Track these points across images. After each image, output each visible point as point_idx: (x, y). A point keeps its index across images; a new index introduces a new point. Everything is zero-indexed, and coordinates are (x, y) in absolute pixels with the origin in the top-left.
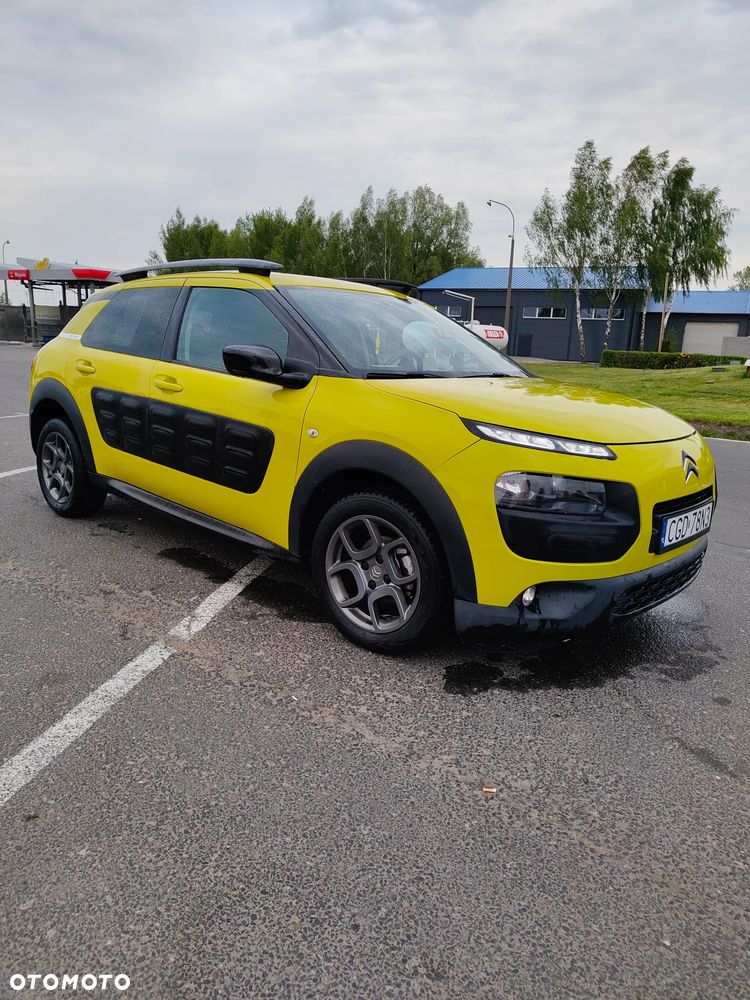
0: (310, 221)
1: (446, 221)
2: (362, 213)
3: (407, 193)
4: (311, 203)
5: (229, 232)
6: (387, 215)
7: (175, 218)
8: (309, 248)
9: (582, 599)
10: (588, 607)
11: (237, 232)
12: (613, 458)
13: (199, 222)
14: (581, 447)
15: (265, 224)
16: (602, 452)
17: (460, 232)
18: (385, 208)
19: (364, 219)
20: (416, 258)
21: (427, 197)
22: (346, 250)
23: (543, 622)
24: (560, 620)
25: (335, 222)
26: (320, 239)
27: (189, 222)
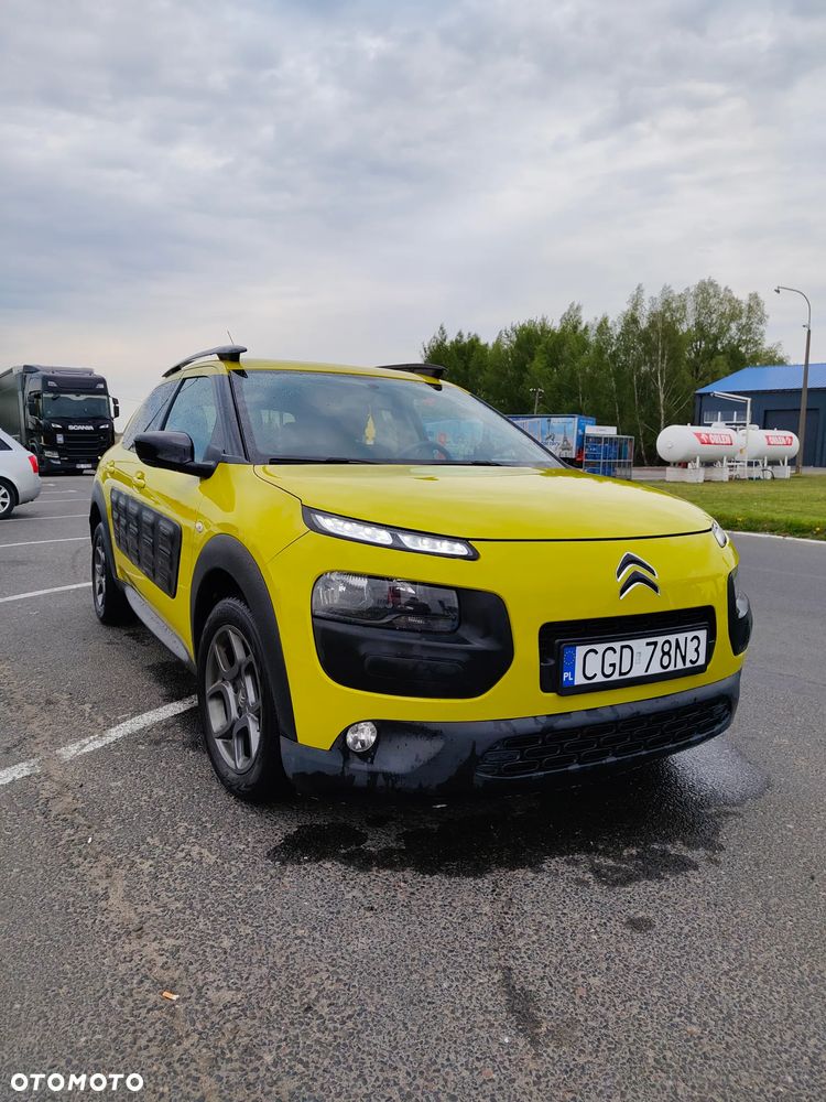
0: (575, 327)
1: (733, 317)
2: (632, 315)
3: (688, 289)
4: (578, 309)
5: (490, 345)
6: (662, 315)
7: (437, 335)
8: (572, 354)
9: (426, 748)
10: (434, 761)
11: (497, 345)
12: (474, 556)
13: (461, 337)
14: (438, 543)
15: (528, 334)
16: (460, 549)
17: (753, 326)
18: (659, 308)
19: (635, 321)
20: (698, 360)
21: (711, 291)
22: (614, 356)
23: (373, 775)
24: (397, 776)
25: (603, 328)
26: (585, 345)
27: (451, 338)
